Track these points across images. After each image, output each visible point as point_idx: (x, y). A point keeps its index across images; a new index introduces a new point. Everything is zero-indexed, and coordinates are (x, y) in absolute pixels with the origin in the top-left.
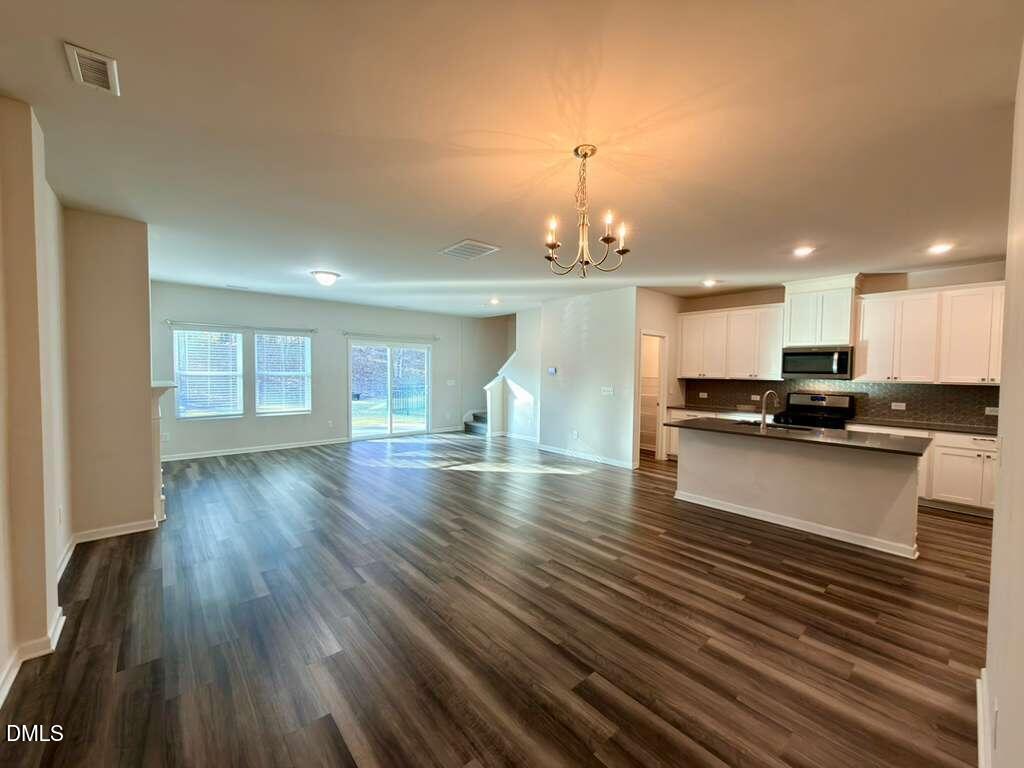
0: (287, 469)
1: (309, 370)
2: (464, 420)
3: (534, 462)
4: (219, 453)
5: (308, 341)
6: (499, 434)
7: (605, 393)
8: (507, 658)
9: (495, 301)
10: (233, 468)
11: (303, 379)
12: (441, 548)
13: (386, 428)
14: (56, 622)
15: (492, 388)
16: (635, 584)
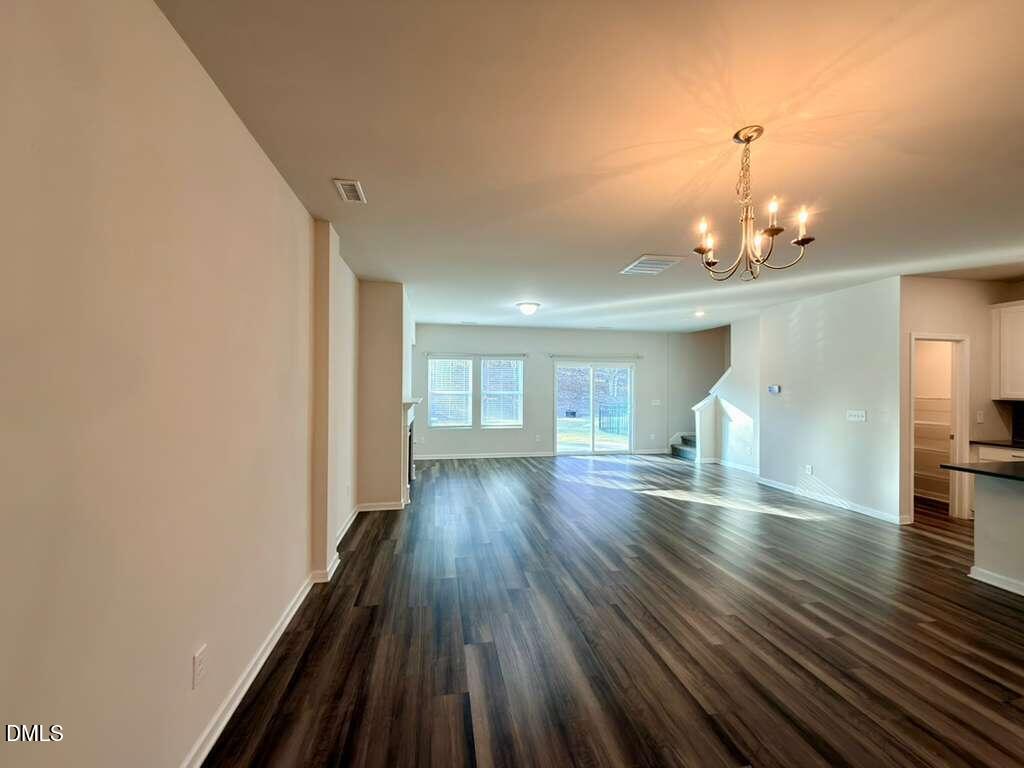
0: (499, 476)
1: (521, 391)
2: (671, 444)
3: (749, 497)
4: (455, 456)
5: (521, 363)
6: (712, 460)
7: (852, 419)
8: (643, 706)
9: (700, 314)
10: (461, 470)
11: (517, 397)
12: (609, 572)
13: (588, 445)
14: (333, 562)
15: (701, 410)
16: (852, 678)
